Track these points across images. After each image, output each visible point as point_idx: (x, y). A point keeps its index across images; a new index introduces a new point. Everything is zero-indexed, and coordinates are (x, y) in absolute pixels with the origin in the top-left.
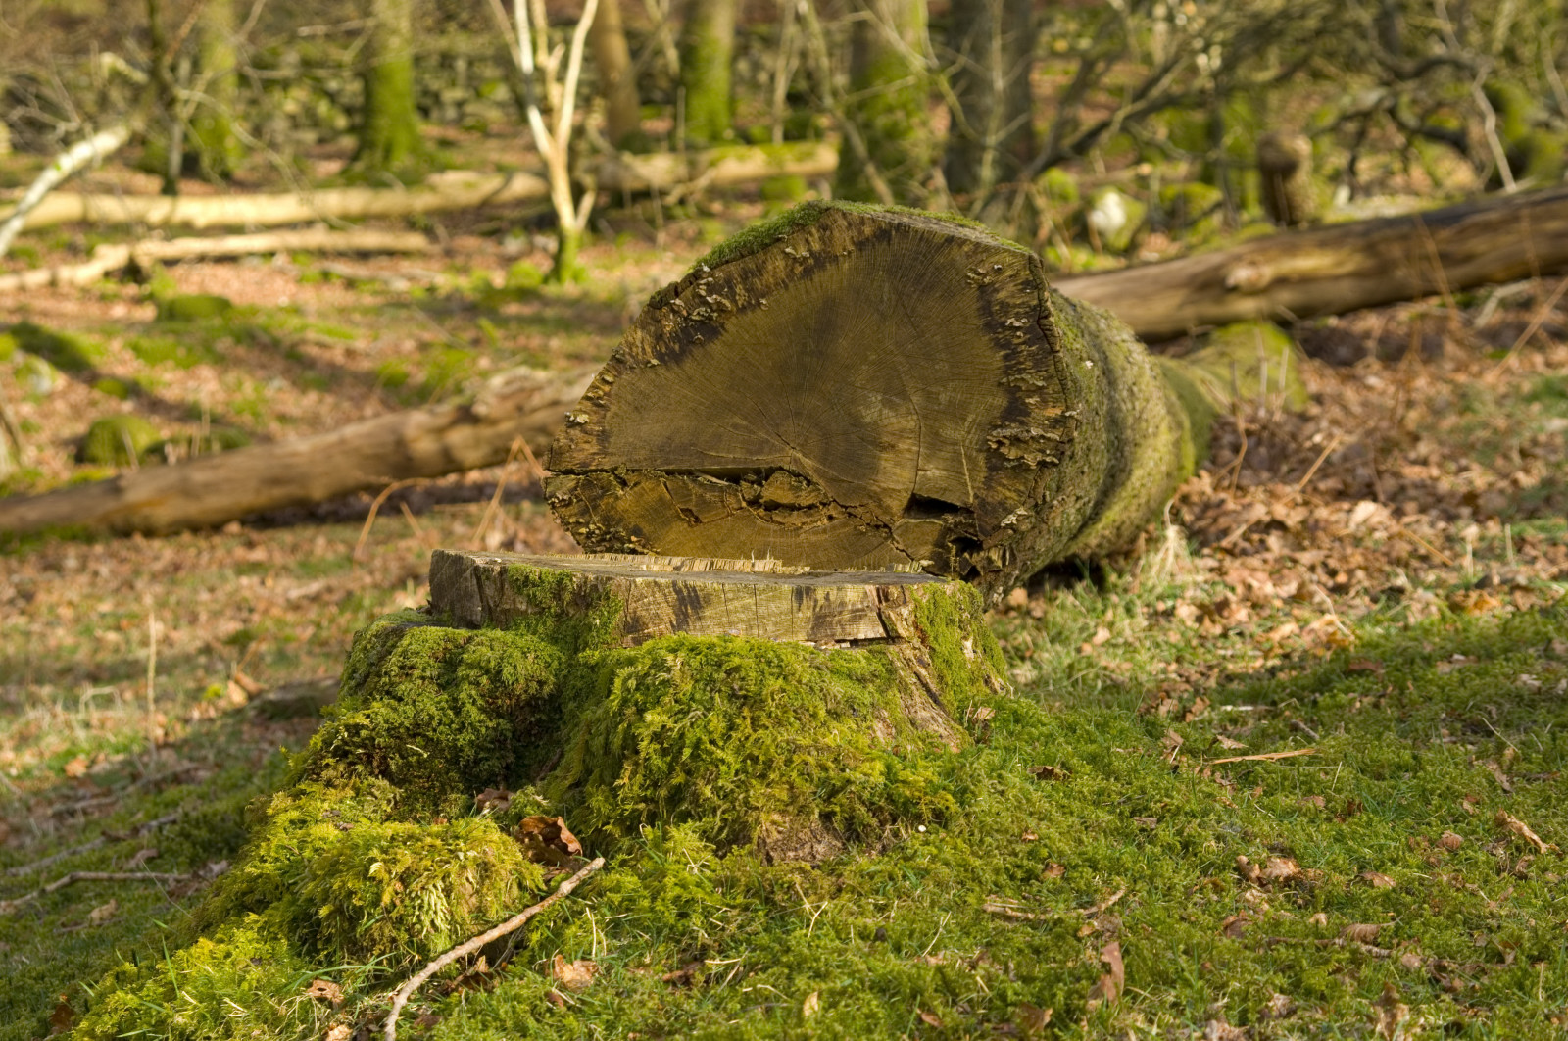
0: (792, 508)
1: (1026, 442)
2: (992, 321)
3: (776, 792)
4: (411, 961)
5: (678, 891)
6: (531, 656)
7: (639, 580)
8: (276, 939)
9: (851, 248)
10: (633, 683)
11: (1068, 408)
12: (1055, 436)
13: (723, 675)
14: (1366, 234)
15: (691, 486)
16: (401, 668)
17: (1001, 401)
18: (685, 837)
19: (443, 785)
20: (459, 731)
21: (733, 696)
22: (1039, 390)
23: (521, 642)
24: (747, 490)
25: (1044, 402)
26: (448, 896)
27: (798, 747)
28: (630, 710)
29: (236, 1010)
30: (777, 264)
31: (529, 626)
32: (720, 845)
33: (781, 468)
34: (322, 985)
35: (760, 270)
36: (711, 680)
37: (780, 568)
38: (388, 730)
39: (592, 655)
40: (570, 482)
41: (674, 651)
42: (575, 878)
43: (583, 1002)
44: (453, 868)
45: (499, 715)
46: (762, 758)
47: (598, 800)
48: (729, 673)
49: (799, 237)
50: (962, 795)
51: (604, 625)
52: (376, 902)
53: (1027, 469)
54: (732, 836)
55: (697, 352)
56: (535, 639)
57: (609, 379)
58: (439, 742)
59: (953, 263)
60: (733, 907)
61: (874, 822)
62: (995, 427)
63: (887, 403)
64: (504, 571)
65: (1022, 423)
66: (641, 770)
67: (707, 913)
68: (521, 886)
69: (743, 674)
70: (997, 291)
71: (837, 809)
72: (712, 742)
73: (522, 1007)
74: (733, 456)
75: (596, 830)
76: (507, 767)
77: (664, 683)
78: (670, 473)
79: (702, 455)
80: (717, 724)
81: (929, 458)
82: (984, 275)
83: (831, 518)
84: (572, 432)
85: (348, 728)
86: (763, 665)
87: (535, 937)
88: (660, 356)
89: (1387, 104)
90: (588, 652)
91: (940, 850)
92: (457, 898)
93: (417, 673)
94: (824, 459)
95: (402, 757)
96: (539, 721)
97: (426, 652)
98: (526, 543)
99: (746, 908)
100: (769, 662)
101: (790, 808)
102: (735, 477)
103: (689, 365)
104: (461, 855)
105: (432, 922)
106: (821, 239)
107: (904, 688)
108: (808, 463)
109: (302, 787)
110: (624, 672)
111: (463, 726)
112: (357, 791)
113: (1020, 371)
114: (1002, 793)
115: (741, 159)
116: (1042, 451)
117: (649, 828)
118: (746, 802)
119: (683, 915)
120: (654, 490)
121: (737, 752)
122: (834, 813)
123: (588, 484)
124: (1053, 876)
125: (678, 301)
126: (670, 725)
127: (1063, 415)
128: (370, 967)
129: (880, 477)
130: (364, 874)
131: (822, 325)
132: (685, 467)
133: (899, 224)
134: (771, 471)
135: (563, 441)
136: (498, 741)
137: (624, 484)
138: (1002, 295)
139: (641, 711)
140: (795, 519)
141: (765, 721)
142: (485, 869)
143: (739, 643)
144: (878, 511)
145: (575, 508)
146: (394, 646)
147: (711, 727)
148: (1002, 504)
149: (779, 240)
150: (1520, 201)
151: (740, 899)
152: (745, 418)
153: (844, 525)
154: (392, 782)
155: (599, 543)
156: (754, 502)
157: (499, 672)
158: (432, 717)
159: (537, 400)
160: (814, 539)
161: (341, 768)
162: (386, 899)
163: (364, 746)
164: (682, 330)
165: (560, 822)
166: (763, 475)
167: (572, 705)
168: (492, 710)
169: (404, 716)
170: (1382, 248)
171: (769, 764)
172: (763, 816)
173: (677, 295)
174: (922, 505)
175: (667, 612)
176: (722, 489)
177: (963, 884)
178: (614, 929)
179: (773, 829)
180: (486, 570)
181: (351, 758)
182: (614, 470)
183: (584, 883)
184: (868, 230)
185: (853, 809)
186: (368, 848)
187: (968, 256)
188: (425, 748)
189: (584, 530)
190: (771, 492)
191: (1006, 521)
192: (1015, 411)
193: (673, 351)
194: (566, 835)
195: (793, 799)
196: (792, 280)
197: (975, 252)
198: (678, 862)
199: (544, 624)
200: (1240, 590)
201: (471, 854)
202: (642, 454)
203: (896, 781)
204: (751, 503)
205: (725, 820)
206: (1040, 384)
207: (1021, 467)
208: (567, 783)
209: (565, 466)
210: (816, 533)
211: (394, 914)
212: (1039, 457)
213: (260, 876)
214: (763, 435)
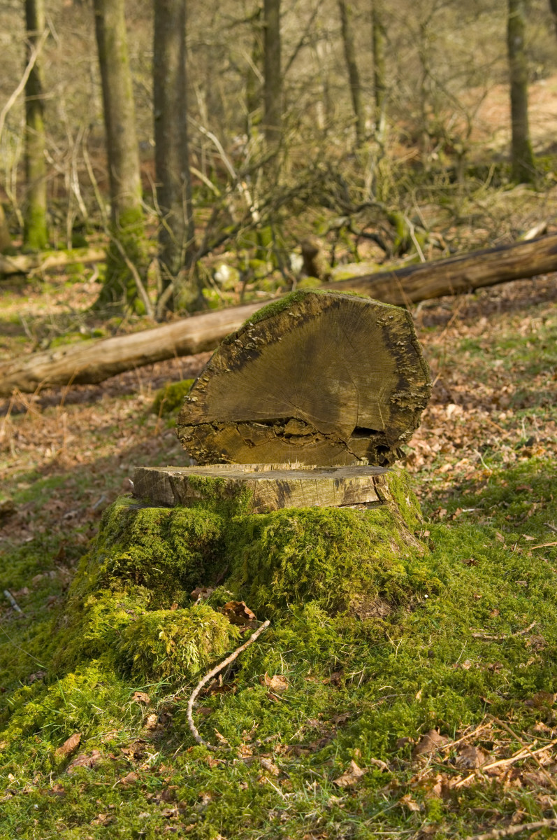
0: (299, 436)
1: (408, 399)
2: (390, 344)
3: (355, 584)
4: (181, 679)
5: (319, 637)
6: (207, 520)
7: (260, 480)
8: (108, 671)
9: (321, 311)
10: (272, 533)
11: (427, 382)
12: (422, 395)
13: (319, 527)
14: (371, 281)
15: (250, 428)
16: (141, 529)
17: (395, 380)
18: (313, 609)
19: (173, 587)
20: (177, 559)
21: (325, 537)
22: (413, 374)
23: (201, 514)
24: (277, 429)
25: (416, 380)
26: (198, 646)
27: (363, 560)
28: (273, 547)
29: (98, 710)
30: (285, 321)
31: (203, 505)
32: (330, 611)
33: (293, 418)
34: (139, 694)
35: (277, 324)
36: (314, 530)
37: (303, 467)
38: (141, 561)
39: (239, 518)
40: (190, 430)
41: (291, 516)
42: (258, 632)
43: (288, 698)
44: (199, 631)
45: (196, 551)
46: (346, 567)
47: (262, 592)
48: (321, 526)
49: (295, 307)
50: (443, 578)
51: (244, 503)
52: (164, 650)
53: (410, 411)
54: (336, 607)
55: (249, 364)
56: (207, 511)
57: (207, 379)
58: (168, 566)
59: (370, 316)
60: (350, 644)
61: (406, 595)
62: (394, 393)
63: (342, 384)
64: (186, 479)
65: (406, 390)
66: (284, 576)
67: (337, 647)
68: (230, 637)
69: (329, 526)
70: (391, 329)
71: (387, 590)
72: (320, 561)
73: (257, 703)
74: (269, 413)
75: (262, 606)
76: (202, 576)
77: (289, 532)
78: (239, 423)
79: (254, 413)
80: (321, 551)
81: (363, 409)
82: (385, 322)
83: (317, 440)
84: (190, 406)
85: (119, 561)
86: (338, 521)
87: (246, 664)
88: (231, 367)
89: (347, 223)
90: (237, 517)
91: (442, 607)
92: (203, 646)
93: (150, 532)
94: (312, 413)
95: (150, 574)
96: (215, 552)
97: (152, 521)
98: (23, 435)
99: (357, 644)
100: (341, 519)
101: (364, 591)
102: (269, 423)
103: (245, 371)
104: (202, 625)
105: (191, 659)
106: (306, 308)
107: (398, 527)
108: (305, 414)
109: (100, 591)
110: (267, 529)
111: (178, 557)
112: (129, 593)
113: (404, 366)
114: (458, 575)
115: (56, 257)
116: (417, 403)
117: (292, 605)
118: (341, 589)
119: (324, 649)
120: (231, 432)
121: (333, 565)
122: (386, 592)
123: (199, 430)
124: (495, 615)
125: (238, 341)
126: (297, 553)
127: (425, 386)
128: (161, 683)
129: (340, 420)
130: (156, 638)
131: (308, 349)
132: (246, 419)
133: (343, 299)
134: (288, 420)
135: (185, 410)
136: (197, 563)
137: (216, 429)
138: (394, 330)
139: (280, 547)
140: (301, 441)
141: (344, 548)
142: (215, 631)
143: (322, 510)
144: (340, 436)
145: (193, 442)
146: (134, 518)
147: (319, 552)
148: (398, 429)
149: (286, 309)
150: (435, 264)
151: (352, 639)
152: (273, 395)
153: (324, 443)
154: (145, 586)
155: (206, 458)
156: (281, 434)
157: (193, 529)
158: (162, 554)
159: (12, 370)
160: (310, 450)
161: (119, 581)
162: (168, 650)
163: (130, 570)
164: (241, 354)
165: (244, 604)
166: (284, 422)
167: (231, 543)
168: (192, 549)
169: (147, 554)
170: (378, 286)
171: (350, 569)
172: (351, 596)
173: (237, 338)
174: (360, 431)
175: (274, 495)
176: (265, 429)
177: (457, 624)
178: (288, 658)
179: (356, 601)
180: (177, 479)
181: (124, 576)
182: (211, 423)
183: (262, 634)
184: (328, 303)
185: (394, 589)
186: (156, 625)
187: (377, 313)
188: (161, 569)
189: (198, 453)
190: (290, 429)
191: (401, 437)
192: (403, 385)
193: (237, 364)
194: (247, 610)
195: (365, 586)
196: (293, 328)
197: (380, 311)
198: (313, 621)
199: (211, 504)
200: (417, 449)
201: (206, 624)
202: (224, 415)
203: (413, 574)
204: (278, 435)
205: (331, 599)
206: (414, 371)
207: (407, 411)
208: (241, 583)
209: (187, 422)
210: (311, 448)
211: (173, 657)
212: (416, 406)
213: (93, 640)
214: (283, 402)
